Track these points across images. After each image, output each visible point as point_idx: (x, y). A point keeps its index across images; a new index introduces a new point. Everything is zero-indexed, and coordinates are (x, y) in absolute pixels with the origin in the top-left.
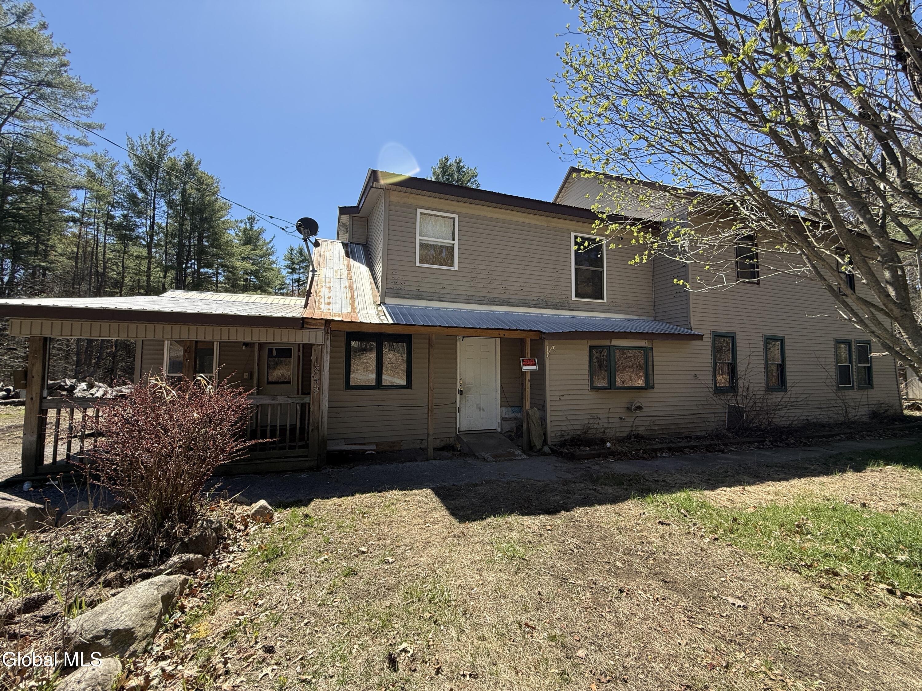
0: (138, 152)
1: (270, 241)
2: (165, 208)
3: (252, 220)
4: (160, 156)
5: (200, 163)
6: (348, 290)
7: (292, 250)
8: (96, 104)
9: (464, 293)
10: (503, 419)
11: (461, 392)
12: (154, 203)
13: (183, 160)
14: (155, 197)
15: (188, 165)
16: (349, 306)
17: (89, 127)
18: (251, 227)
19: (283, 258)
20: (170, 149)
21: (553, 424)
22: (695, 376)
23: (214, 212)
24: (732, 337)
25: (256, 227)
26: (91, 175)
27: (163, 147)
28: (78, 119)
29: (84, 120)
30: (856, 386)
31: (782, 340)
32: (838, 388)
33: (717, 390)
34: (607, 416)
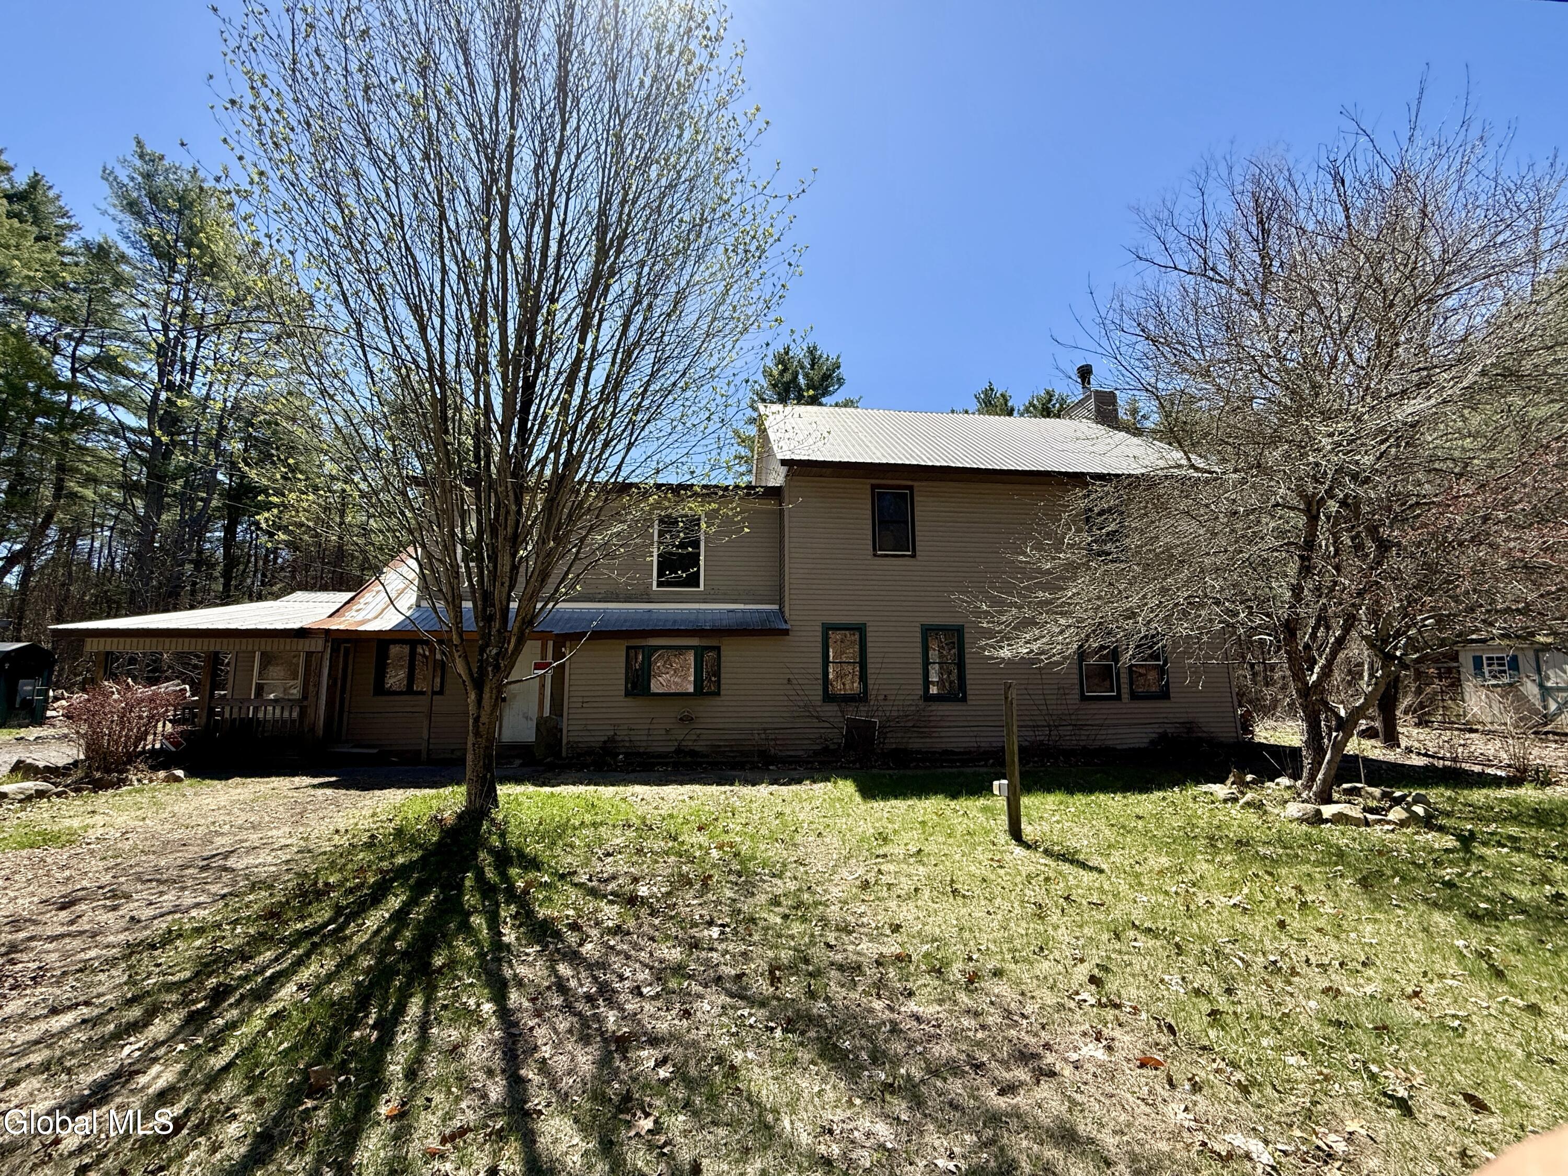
16: (379, 611)
21: (570, 733)
22: (789, 680)
24: (861, 629)
30: (1125, 695)
31: (958, 631)
32: (1084, 698)
33: (829, 697)
34: (647, 727)
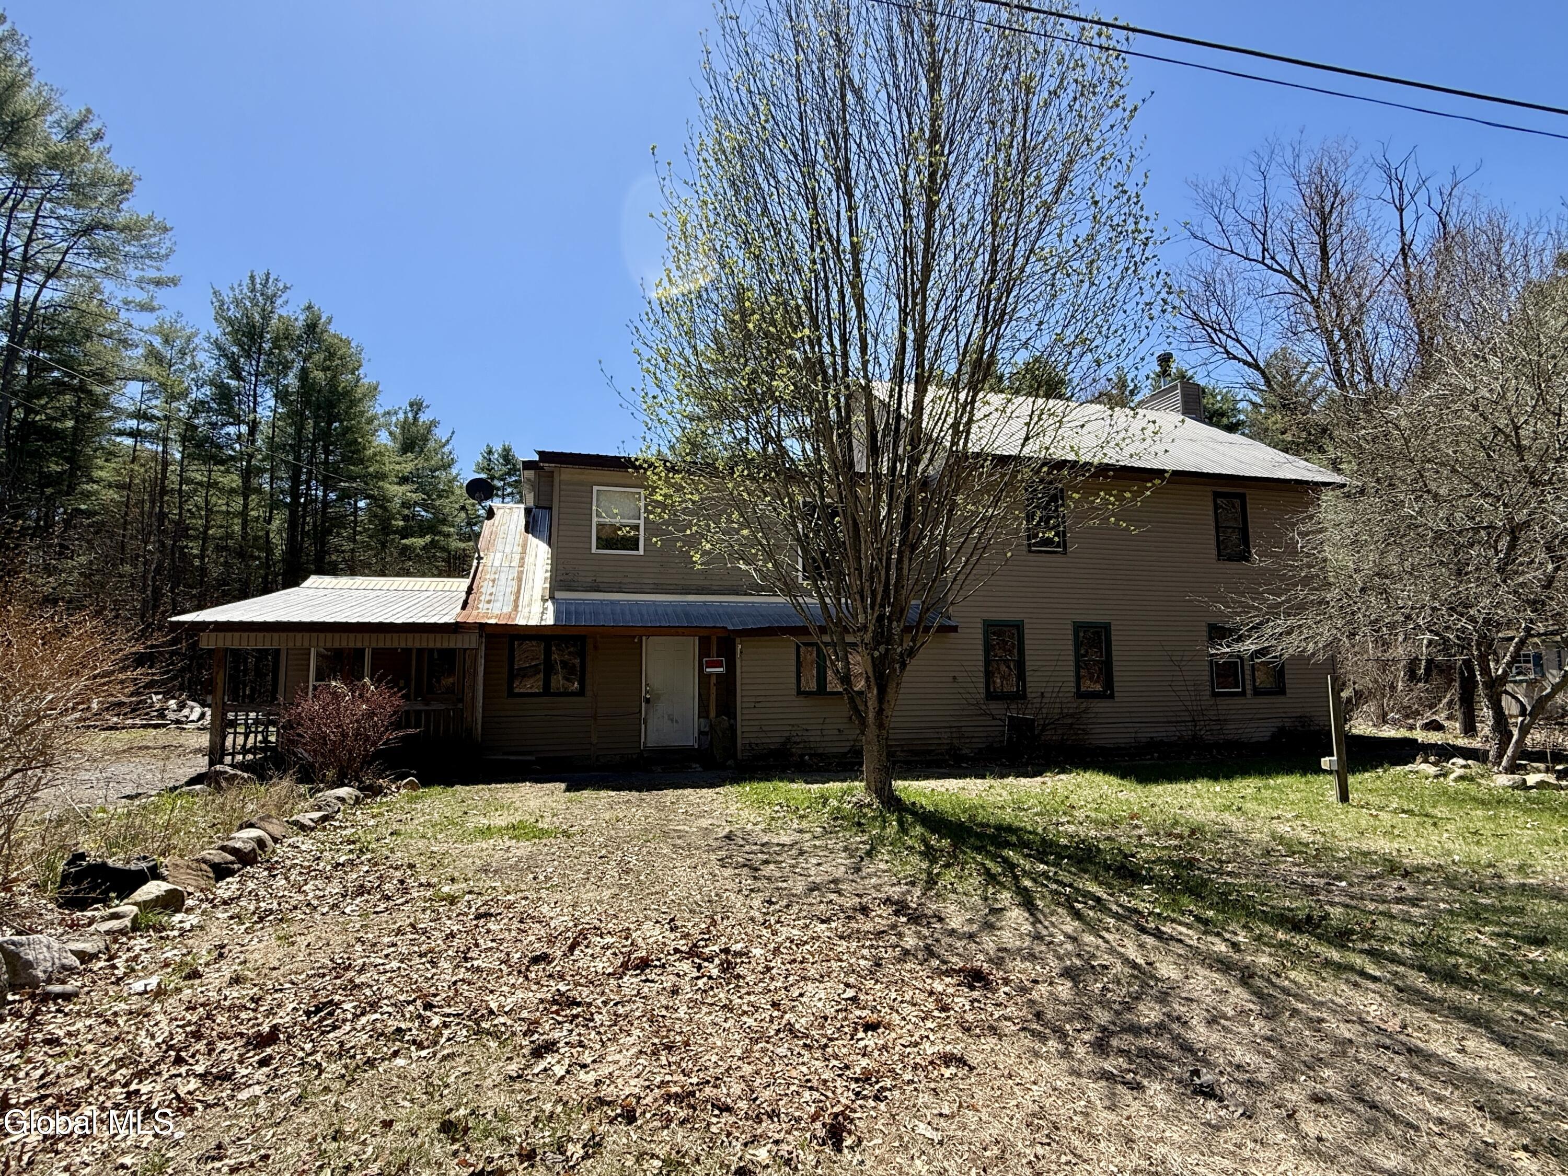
0: (230, 313)
1: (448, 441)
2: (272, 403)
3: (417, 406)
4: (266, 318)
5: (330, 320)
6: (515, 583)
7: (490, 452)
8: (172, 251)
9: (651, 581)
10: (701, 733)
11: (648, 701)
12: (255, 396)
13: (302, 317)
14: (256, 385)
15: (312, 327)
16: (512, 603)
17: (158, 283)
18: (415, 419)
19: (474, 468)
20: (279, 302)
21: (745, 735)
22: (954, 678)
23: (353, 403)
24: (1018, 626)
25: (424, 418)
26: (154, 356)
27: (271, 299)
28: (142, 273)
29: (152, 274)
30: (1249, 692)
31: (1105, 628)
32: (1215, 695)
33: (991, 696)
34: (820, 727)
